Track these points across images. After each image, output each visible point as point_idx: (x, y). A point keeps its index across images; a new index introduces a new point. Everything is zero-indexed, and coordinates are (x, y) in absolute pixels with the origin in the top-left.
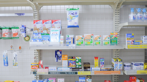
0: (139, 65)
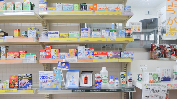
0: (53, 34)
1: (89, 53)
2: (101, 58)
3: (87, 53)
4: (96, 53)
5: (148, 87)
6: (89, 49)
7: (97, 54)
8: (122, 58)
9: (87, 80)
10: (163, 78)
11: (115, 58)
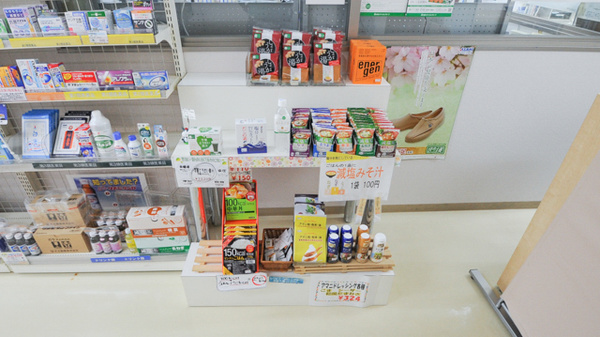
1: (49, 78)
2: (85, 89)
3: (46, 78)
4: (67, 76)
5: (186, 164)
6: (45, 65)
7: (71, 79)
8: (139, 89)
9: (71, 138)
10: (245, 147)
11: (122, 89)
